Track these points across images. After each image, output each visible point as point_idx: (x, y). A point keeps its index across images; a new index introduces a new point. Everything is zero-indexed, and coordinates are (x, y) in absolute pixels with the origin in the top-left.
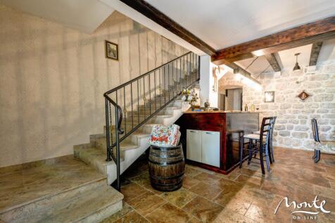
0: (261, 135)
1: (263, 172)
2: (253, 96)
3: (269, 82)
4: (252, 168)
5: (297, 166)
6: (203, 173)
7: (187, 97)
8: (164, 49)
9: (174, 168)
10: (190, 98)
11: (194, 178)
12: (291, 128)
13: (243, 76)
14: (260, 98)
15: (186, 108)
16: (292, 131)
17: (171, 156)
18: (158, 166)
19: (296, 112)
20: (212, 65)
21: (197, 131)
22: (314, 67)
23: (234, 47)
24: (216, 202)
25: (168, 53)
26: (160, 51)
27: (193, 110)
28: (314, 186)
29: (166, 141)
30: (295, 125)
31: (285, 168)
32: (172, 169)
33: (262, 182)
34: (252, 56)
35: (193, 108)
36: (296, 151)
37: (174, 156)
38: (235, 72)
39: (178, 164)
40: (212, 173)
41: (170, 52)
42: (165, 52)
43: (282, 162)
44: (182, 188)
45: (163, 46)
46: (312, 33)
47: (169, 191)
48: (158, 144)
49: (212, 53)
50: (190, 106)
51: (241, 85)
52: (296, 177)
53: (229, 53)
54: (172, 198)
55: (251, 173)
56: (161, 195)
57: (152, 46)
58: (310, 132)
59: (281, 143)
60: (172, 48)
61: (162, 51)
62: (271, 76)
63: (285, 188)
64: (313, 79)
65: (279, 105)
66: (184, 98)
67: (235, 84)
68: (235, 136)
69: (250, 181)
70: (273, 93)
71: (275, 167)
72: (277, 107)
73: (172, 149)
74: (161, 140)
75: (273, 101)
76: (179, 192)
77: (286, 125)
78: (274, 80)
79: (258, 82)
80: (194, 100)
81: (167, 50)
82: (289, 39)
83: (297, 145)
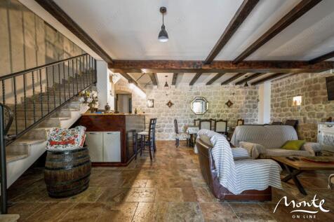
0: (150, 132)
1: (151, 159)
2: (140, 102)
3: (150, 92)
4: (143, 158)
5: (168, 151)
6: (106, 170)
7: (86, 99)
8: (48, 39)
9: (82, 169)
10: (90, 100)
11: (99, 176)
12: (164, 126)
13: (135, 86)
14: (145, 104)
15: (84, 110)
16: (165, 128)
17: (79, 158)
18: (62, 172)
19: (166, 115)
20: (109, 72)
21: (98, 133)
22: (174, 86)
23: (128, 61)
24: (124, 187)
25: (54, 46)
26: (43, 40)
27: (92, 112)
28: (178, 160)
29: (73, 143)
30: (166, 124)
31: (163, 153)
32: (80, 170)
33: (151, 165)
34: (141, 72)
35: (92, 110)
36: (167, 142)
37: (81, 157)
38: (129, 82)
39: (86, 165)
40: (115, 168)
41: (57, 44)
42: (49, 43)
43: (161, 150)
44: (90, 188)
45: (46, 35)
46: (174, 67)
47: (76, 194)
48: (61, 148)
49: (109, 61)
50: (88, 108)
51: (130, 92)
52: (169, 157)
53: (124, 65)
54: (83, 198)
55: (143, 161)
56: (68, 201)
57: (31, 32)
58: (173, 128)
59: (159, 137)
60: (59, 40)
61: (46, 41)
62: (152, 88)
63: (164, 165)
64: (174, 94)
65: (157, 109)
66: (82, 99)
67: (126, 90)
68: (130, 135)
69: (144, 166)
70: (153, 101)
71: (157, 154)
72: (156, 111)
73: (79, 150)
74: (66, 143)
75: (153, 107)
76: (87, 191)
77: (161, 124)
78: (153, 91)
79: (143, 91)
80: (94, 102)
81: (52, 41)
82: (163, 67)
83: (167, 138)
